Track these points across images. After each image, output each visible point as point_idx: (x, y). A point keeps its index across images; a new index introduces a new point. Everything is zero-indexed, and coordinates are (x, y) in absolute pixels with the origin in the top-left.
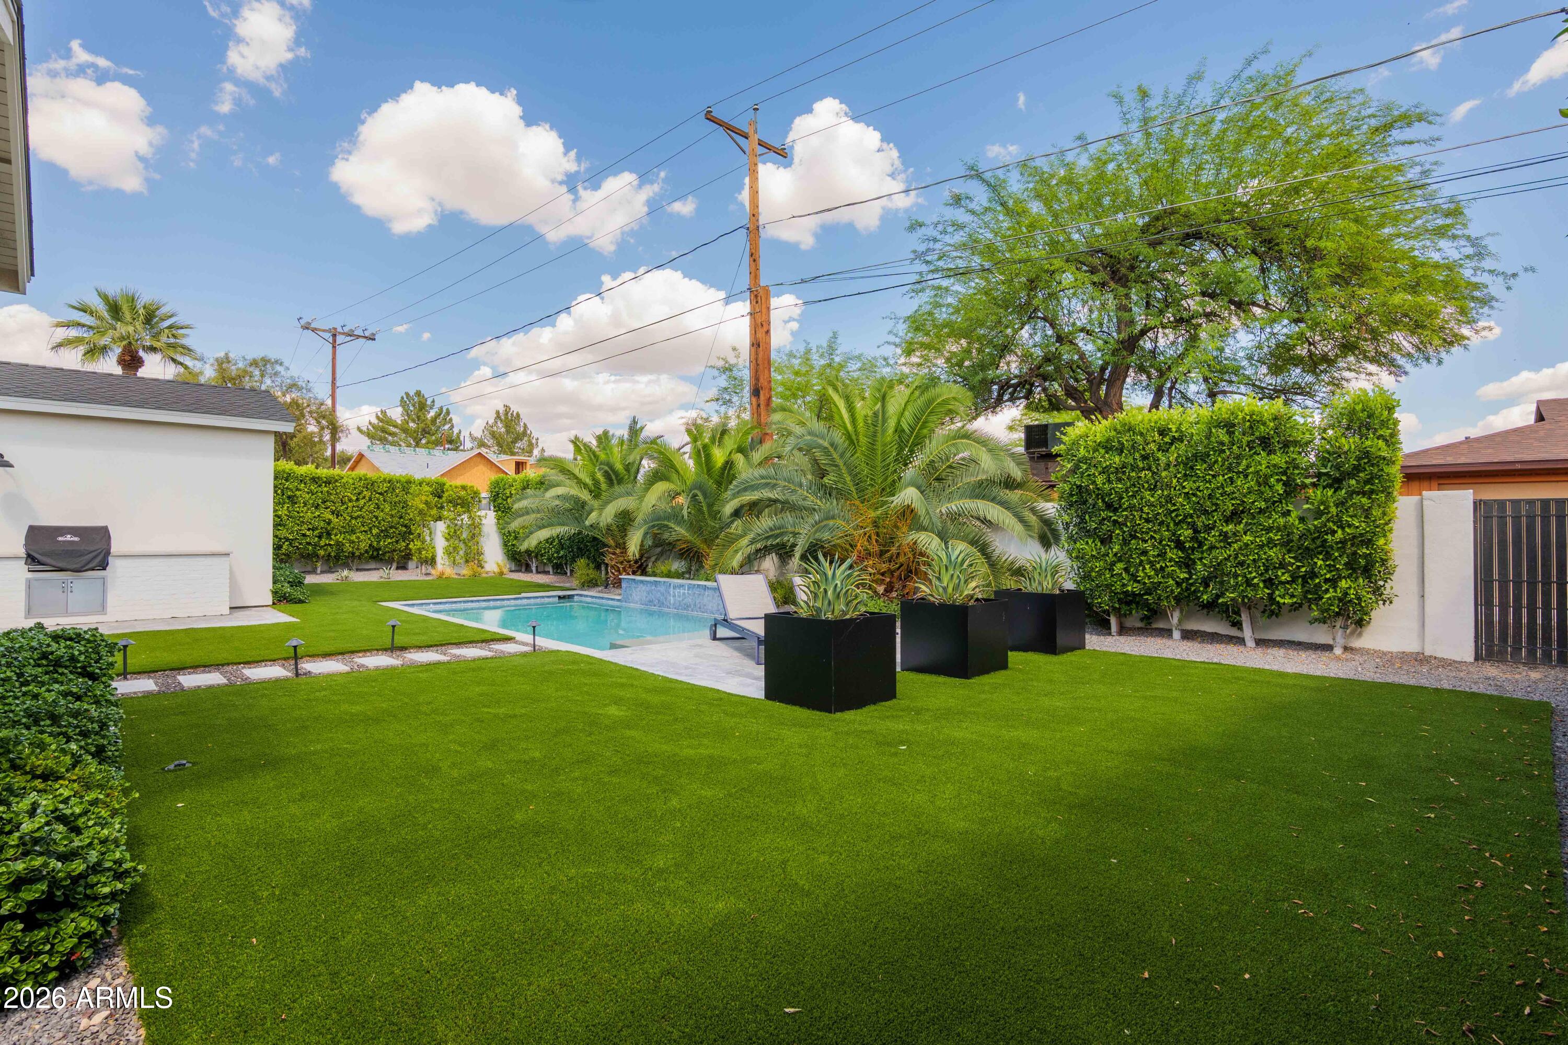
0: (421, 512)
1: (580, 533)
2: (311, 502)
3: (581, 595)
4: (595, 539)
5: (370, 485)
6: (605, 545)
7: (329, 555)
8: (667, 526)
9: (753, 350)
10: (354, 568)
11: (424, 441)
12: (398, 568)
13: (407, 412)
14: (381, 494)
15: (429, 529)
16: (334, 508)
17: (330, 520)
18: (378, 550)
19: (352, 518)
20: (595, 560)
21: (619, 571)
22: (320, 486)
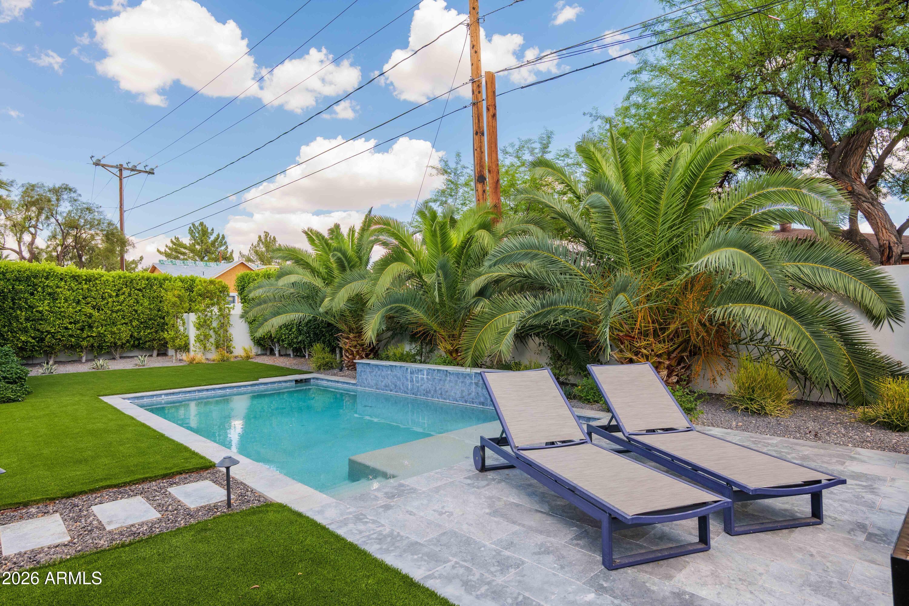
0: (174, 304)
1: (315, 319)
2: (72, 298)
3: (317, 379)
4: (329, 325)
5: (129, 283)
6: (339, 330)
7: (92, 346)
8: (403, 309)
9: (477, 138)
10: (118, 356)
11: (206, 258)
12: (158, 355)
13: (193, 237)
14: (139, 290)
15: (182, 320)
16: (95, 303)
17: (90, 314)
18: (139, 339)
19: (112, 311)
20: (330, 344)
21: (352, 354)
22: (80, 283)
